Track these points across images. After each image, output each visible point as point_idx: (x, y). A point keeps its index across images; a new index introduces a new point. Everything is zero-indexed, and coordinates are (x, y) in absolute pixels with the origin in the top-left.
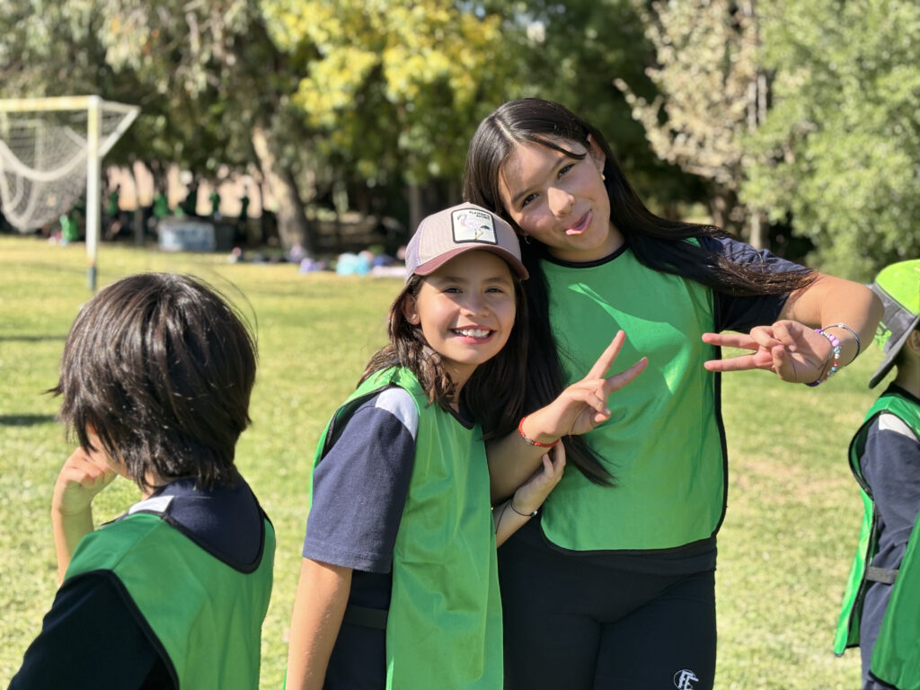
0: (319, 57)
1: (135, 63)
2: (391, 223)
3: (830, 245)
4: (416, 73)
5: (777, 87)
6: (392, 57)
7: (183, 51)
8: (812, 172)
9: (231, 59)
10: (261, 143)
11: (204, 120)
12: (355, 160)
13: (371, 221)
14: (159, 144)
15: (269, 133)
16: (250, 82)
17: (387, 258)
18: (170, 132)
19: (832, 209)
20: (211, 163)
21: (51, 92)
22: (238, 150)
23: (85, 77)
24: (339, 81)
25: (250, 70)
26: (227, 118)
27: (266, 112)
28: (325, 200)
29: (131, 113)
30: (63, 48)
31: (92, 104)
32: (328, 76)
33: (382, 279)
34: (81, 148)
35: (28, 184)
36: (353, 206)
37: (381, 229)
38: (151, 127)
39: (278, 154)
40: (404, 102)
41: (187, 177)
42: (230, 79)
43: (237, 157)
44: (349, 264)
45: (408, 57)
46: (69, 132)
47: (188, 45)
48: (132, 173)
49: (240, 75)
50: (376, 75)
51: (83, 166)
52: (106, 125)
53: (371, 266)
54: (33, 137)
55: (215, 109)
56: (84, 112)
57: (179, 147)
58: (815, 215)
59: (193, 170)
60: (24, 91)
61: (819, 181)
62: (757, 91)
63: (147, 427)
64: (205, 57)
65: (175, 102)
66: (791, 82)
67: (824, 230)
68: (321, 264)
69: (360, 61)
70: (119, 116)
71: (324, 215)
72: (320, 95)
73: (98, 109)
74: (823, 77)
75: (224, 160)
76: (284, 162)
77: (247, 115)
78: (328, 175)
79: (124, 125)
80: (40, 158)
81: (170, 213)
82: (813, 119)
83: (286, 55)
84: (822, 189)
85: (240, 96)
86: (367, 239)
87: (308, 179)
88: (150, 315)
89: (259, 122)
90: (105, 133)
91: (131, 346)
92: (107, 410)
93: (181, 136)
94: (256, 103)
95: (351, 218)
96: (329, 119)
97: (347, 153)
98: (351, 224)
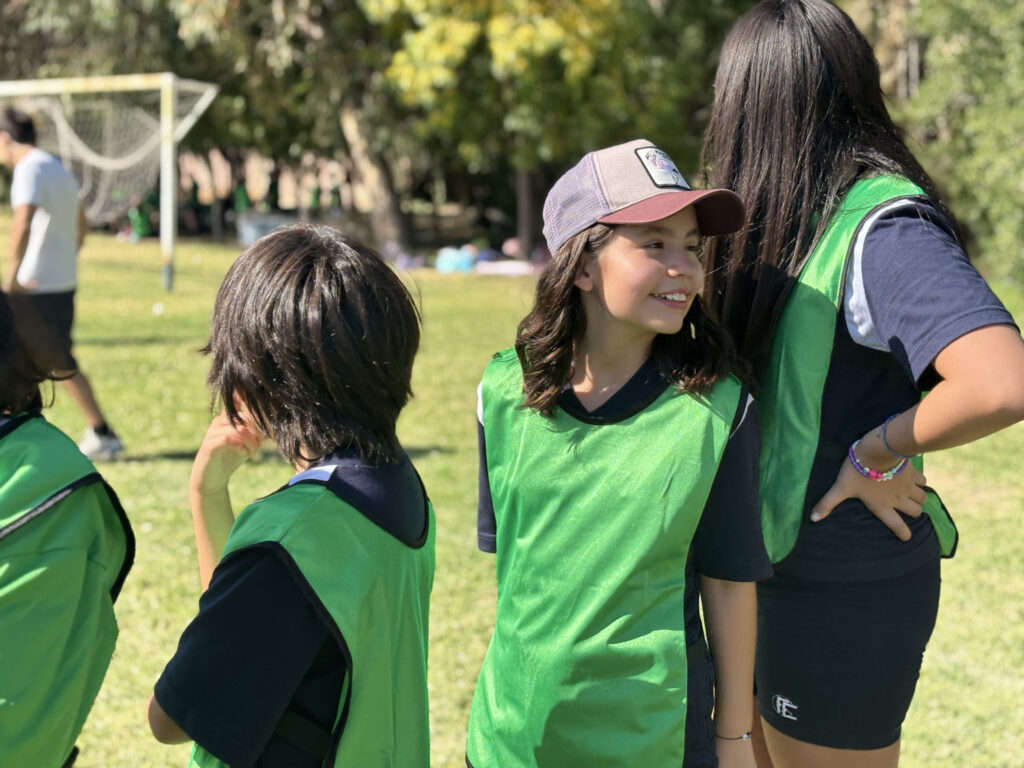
0: (415, 27)
1: (212, 37)
2: (495, 215)
3: (991, 233)
4: (525, 45)
5: (931, 56)
6: (498, 27)
7: (264, 24)
8: (970, 151)
9: (317, 32)
10: (351, 126)
11: (287, 101)
12: (456, 142)
13: (472, 213)
14: (238, 129)
15: (360, 114)
16: (337, 57)
17: (493, 253)
18: (249, 117)
19: (994, 193)
20: (295, 150)
21: (117, 71)
22: (325, 133)
23: (155, 54)
24: (439, 55)
25: (337, 43)
26: (312, 99)
27: (356, 93)
28: (421, 190)
29: (208, 94)
30: (132, 22)
31: (165, 83)
32: (426, 50)
33: (488, 277)
34: (153, 133)
35: (97, 173)
36: (451, 197)
37: (483, 222)
38: (229, 109)
39: (370, 138)
40: (512, 80)
41: (268, 165)
42: (316, 54)
43: (324, 141)
44: (450, 260)
45: (515, 27)
46: (140, 115)
47: (270, 17)
48: (208, 162)
49: (328, 49)
50: (480, 47)
51: (156, 153)
52: (182, 106)
53: (475, 262)
54: (100, 120)
55: (299, 88)
56: (156, 93)
57: (260, 132)
58: (974, 199)
59: (275, 157)
60: (89, 70)
61: (979, 160)
62: (908, 61)
63: (298, 402)
64: (290, 31)
65: (255, 81)
66: (947, 50)
67: (984, 216)
68: (419, 260)
69: (463, 33)
70: (196, 96)
71: (419, 207)
72: (417, 69)
73: (174, 88)
74: (982, 43)
75: (309, 146)
76: (378, 146)
77: (335, 95)
78: (424, 162)
79: (201, 106)
80: (109, 145)
81: (251, 204)
82: (971, 92)
83: (378, 27)
84: (982, 170)
85: (327, 73)
86: (468, 233)
87: (402, 166)
88: (304, 280)
89: (350, 101)
90: (180, 116)
91: (284, 314)
92: (257, 382)
93: (262, 119)
94: (345, 82)
95: (449, 210)
96: (427, 97)
97: (446, 138)
98: (449, 217)
